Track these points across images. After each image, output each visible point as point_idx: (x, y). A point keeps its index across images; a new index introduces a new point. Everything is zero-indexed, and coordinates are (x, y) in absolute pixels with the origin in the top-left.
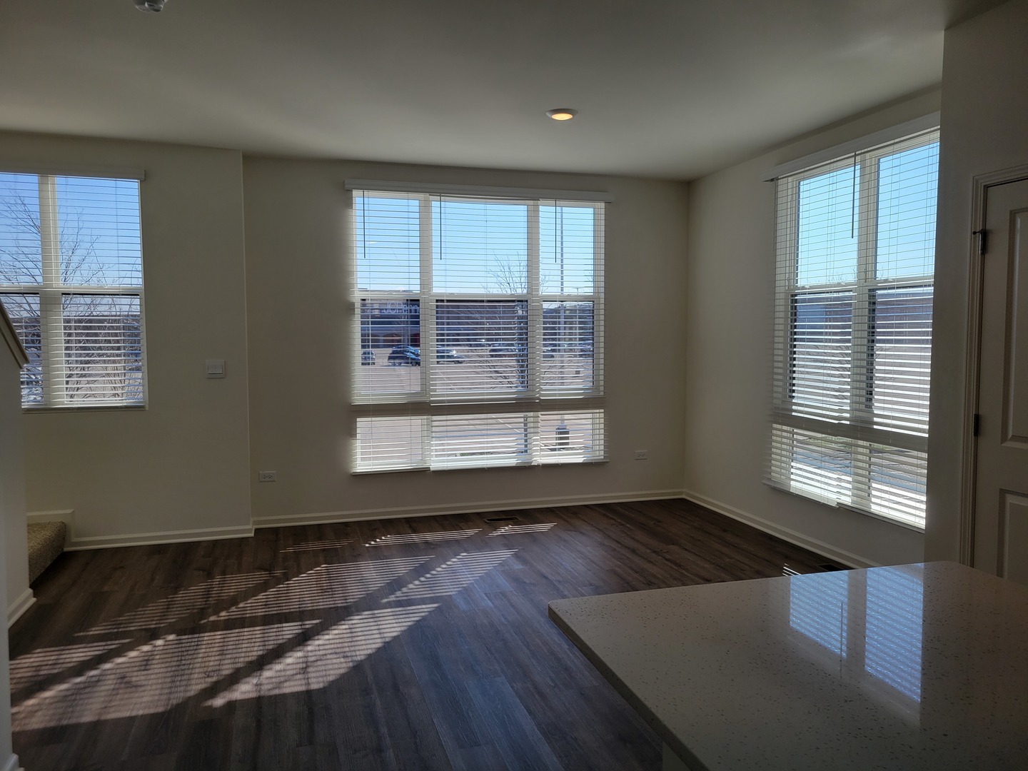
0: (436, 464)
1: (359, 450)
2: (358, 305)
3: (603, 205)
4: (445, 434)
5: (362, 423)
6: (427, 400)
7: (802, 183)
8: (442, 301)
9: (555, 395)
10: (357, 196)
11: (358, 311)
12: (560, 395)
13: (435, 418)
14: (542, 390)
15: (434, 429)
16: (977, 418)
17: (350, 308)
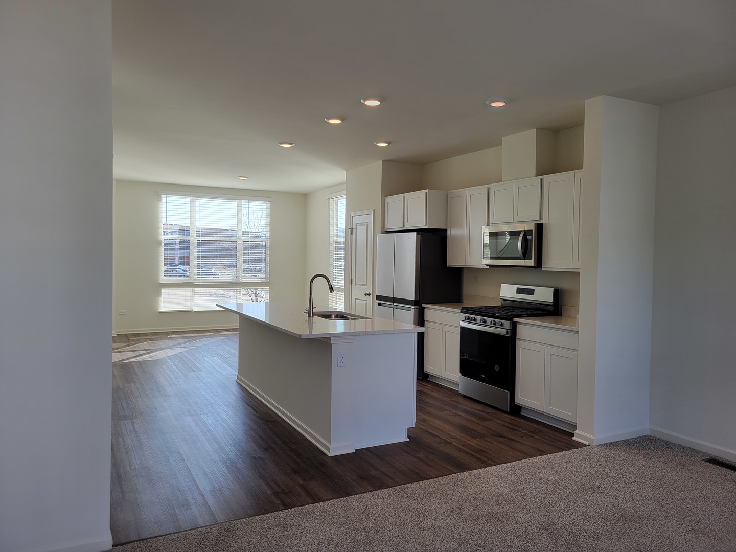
0: (195, 309)
1: (162, 301)
2: (163, 242)
3: (269, 203)
4: (200, 296)
5: (164, 291)
6: (192, 282)
7: (339, 201)
8: (200, 240)
9: (248, 280)
10: (163, 197)
11: (163, 244)
12: (250, 280)
13: (195, 289)
14: (243, 278)
15: (195, 294)
16: (351, 284)
17: (160, 242)
